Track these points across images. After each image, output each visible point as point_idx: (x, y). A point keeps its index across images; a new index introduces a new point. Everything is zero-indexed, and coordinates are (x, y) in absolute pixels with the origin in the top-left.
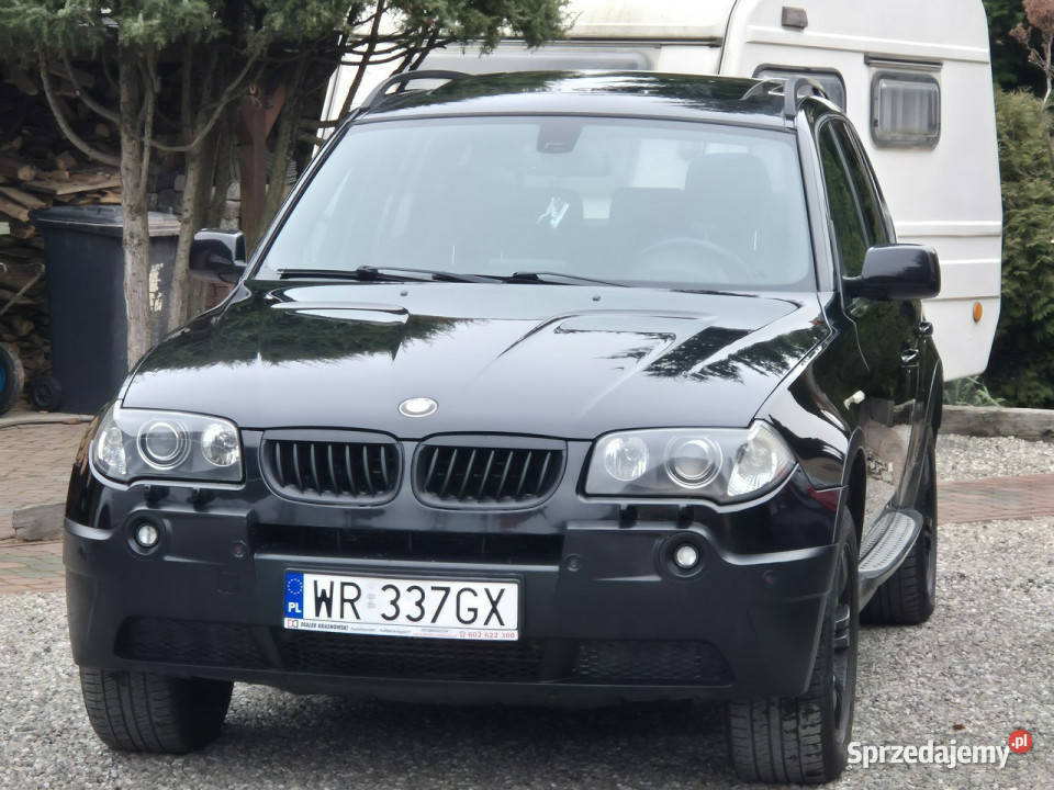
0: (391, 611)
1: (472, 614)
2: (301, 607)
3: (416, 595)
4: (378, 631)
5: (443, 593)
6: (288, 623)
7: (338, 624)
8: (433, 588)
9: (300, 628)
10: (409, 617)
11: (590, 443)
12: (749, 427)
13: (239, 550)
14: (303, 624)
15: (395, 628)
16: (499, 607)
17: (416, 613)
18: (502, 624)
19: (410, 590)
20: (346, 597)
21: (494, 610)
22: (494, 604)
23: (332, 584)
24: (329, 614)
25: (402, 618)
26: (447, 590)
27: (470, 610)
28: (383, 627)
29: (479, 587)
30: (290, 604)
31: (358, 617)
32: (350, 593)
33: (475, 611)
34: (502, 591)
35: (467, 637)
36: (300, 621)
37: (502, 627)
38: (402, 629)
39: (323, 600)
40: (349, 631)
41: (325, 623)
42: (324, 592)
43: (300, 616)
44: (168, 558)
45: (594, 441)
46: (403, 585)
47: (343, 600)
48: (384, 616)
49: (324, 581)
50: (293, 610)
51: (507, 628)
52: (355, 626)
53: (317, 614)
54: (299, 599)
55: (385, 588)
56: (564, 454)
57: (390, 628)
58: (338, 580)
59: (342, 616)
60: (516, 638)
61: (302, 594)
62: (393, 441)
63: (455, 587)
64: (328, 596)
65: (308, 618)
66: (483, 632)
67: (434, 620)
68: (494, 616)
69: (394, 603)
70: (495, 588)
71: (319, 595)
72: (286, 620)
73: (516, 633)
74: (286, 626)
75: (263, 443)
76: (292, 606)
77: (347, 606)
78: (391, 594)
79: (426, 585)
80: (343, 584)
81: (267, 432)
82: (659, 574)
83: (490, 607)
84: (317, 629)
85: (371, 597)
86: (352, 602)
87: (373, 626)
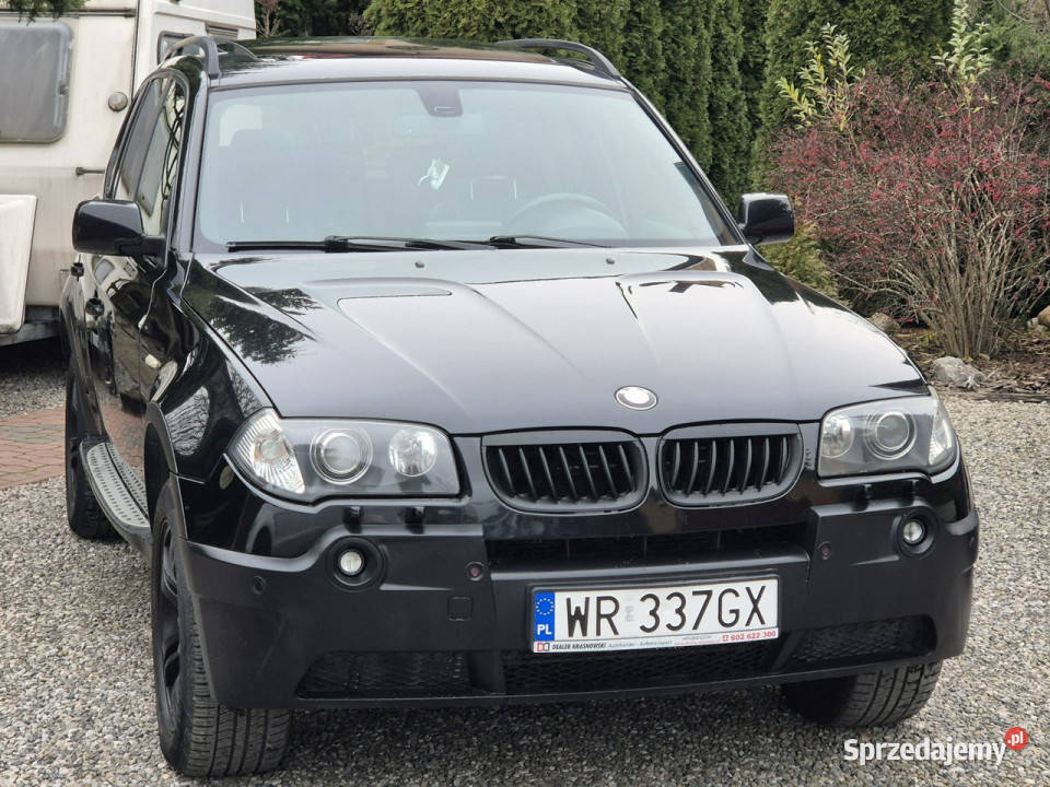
0: (650, 623)
1: (734, 615)
2: (552, 629)
3: (677, 602)
4: (638, 645)
5: (705, 597)
6: (537, 647)
7: (596, 642)
8: (695, 593)
9: (552, 651)
10: (669, 626)
11: (818, 423)
13: (474, 571)
14: (555, 647)
15: (655, 640)
16: (760, 606)
17: (676, 621)
18: (762, 622)
19: (669, 598)
20: (602, 613)
21: (755, 610)
22: (755, 602)
23: (587, 600)
24: (584, 632)
25: (662, 629)
26: (709, 593)
27: (732, 611)
28: (644, 641)
29: (740, 587)
30: (539, 626)
31: (616, 632)
32: (607, 607)
33: (736, 612)
34: (763, 588)
35: (730, 641)
36: (552, 643)
37: (763, 626)
38: (663, 640)
39: (577, 618)
40: (607, 648)
41: (580, 643)
42: (578, 609)
43: (552, 638)
44: (385, 587)
45: (820, 421)
46: (662, 593)
47: (599, 616)
48: (643, 628)
49: (578, 598)
50: (543, 632)
52: (613, 642)
53: (571, 633)
54: (550, 620)
55: (643, 599)
56: (799, 436)
57: (650, 640)
58: (593, 595)
59: (598, 633)
60: (776, 636)
61: (553, 613)
63: (717, 589)
64: (583, 613)
65: (560, 638)
66: (746, 633)
67: (695, 627)
68: (756, 615)
69: (653, 613)
70: (755, 586)
71: (573, 614)
72: (536, 644)
73: (777, 630)
74: (535, 651)
75: (484, 451)
76: (540, 628)
77: (604, 622)
78: (651, 604)
79: (687, 591)
80: (599, 599)
81: (485, 437)
82: (897, 553)
83: (751, 606)
84: (571, 650)
85: (629, 609)
86: (609, 617)
87: (632, 641)
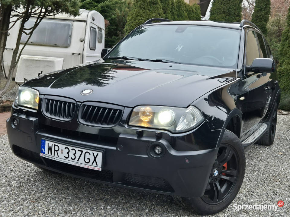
0: (67, 156)
2: (45, 150)
3: (74, 152)
4: (63, 161)
6: (41, 155)
7: (53, 157)
8: (78, 150)
10: (71, 158)
11: (132, 109)
12: (187, 107)
13: (32, 130)
14: (45, 156)
15: (67, 161)
17: (73, 158)
18: (97, 165)
19: (72, 150)
21: (95, 160)
22: (95, 158)
23: (52, 144)
24: (51, 154)
25: (69, 158)
26: (82, 151)
27: (88, 159)
29: (91, 152)
30: (42, 149)
31: (58, 156)
32: (57, 148)
33: (89, 159)
34: (98, 154)
37: (97, 166)
38: (69, 162)
39: (50, 149)
40: (56, 160)
41: (50, 156)
42: (50, 147)
43: (44, 153)
44: (18, 130)
45: (133, 108)
46: (70, 148)
47: (55, 150)
48: (65, 156)
49: (50, 144)
50: (43, 151)
51: (98, 166)
52: (58, 159)
53: (48, 153)
54: (44, 148)
55: (66, 148)
56: (123, 111)
57: (66, 161)
58: (54, 144)
59: (54, 155)
60: (101, 170)
61: (45, 146)
62: (75, 102)
63: (84, 151)
65: (46, 154)
66: (91, 167)
67: (78, 160)
68: (95, 162)
69: (68, 153)
70: (96, 153)
72: (41, 153)
73: (101, 168)
78: (67, 150)
82: (148, 155)
83: (94, 159)
84: (48, 158)
85: (62, 150)
86: (57, 151)
87: (62, 160)
